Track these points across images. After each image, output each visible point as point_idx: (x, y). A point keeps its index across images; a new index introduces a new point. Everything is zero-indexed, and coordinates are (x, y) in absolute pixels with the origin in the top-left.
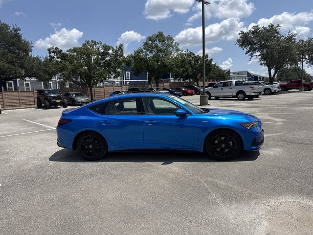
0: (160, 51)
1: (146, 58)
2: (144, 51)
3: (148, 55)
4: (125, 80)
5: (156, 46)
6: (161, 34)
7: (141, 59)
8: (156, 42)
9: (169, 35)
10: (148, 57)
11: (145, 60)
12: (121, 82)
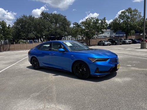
0: (128, 18)
1: (120, 23)
2: (118, 19)
3: (120, 21)
4: (112, 35)
5: (126, 16)
6: (130, 9)
7: (117, 24)
8: (126, 14)
9: (135, 9)
10: (120, 22)
11: (119, 24)
12: (110, 36)
